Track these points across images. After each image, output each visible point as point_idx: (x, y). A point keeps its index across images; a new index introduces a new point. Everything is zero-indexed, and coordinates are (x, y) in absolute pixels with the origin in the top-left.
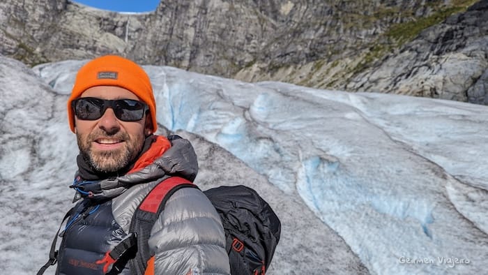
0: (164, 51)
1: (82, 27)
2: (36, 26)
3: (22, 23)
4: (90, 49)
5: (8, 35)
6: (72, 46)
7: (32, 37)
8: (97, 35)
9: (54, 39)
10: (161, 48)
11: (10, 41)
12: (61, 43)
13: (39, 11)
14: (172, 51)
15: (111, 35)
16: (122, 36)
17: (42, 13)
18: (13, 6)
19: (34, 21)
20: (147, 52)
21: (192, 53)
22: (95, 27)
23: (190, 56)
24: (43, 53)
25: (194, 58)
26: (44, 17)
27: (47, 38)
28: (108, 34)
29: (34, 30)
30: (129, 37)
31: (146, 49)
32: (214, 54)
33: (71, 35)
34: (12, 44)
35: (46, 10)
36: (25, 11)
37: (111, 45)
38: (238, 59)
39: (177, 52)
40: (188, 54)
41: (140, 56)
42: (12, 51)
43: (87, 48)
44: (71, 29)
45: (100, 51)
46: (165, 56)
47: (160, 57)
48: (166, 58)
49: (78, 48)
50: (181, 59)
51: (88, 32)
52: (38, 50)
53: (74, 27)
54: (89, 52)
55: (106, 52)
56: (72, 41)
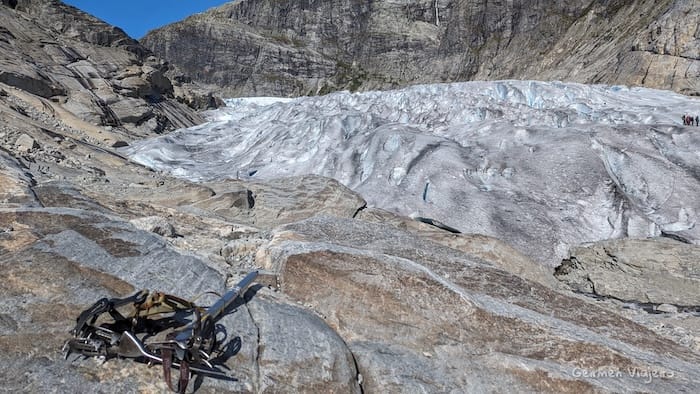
0: (480, 25)
1: (389, 25)
2: (347, 39)
3: (334, 40)
4: (402, 47)
5: (326, 57)
6: (384, 50)
7: (346, 52)
8: (406, 28)
9: (366, 48)
10: (477, 23)
11: (328, 62)
12: (373, 49)
14: (490, 23)
15: (420, 24)
16: (432, 21)
17: (349, 23)
18: (323, 25)
19: (344, 34)
20: (461, 33)
21: (513, 17)
22: (402, 20)
23: (512, 23)
24: (360, 66)
25: (517, 24)
26: (352, 27)
27: (359, 48)
28: (416, 22)
29: (346, 44)
30: (440, 18)
31: (460, 31)
32: (540, 12)
33: (381, 38)
34: (331, 66)
35: (352, 18)
36: (334, 27)
37: (422, 36)
38: (572, 8)
39: (496, 22)
40: (510, 21)
41: (455, 41)
42: (333, 72)
43: (399, 47)
44: (379, 30)
45: (412, 47)
47: (477, 35)
48: (483, 33)
49: (390, 51)
50: (501, 30)
51: (396, 28)
52: (354, 64)
53: (382, 28)
54: (402, 51)
55: (419, 46)
56: (383, 44)
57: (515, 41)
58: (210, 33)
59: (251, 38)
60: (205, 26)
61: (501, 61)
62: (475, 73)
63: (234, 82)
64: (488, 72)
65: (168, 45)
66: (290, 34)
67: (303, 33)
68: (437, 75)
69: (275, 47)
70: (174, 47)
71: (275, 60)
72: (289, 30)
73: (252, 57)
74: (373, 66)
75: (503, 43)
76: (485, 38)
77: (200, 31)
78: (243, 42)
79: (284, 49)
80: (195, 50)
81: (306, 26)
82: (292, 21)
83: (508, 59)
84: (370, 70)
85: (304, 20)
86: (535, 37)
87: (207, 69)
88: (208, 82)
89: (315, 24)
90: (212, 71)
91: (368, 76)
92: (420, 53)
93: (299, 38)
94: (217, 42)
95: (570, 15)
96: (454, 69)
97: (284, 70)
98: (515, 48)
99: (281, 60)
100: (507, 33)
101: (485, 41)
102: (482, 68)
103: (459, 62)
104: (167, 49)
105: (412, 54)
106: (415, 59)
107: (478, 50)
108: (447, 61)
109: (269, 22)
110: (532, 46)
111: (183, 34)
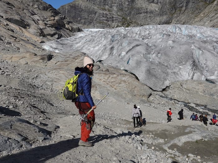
0: (174, 5)
1: (141, 4)
2: (126, 9)
3: (122, 10)
4: (145, 13)
5: (119, 15)
6: (139, 14)
7: (126, 14)
8: (147, 6)
9: (133, 12)
10: (173, 4)
11: (119, 17)
12: (135, 13)
13: (127, 3)
14: (178, 5)
15: (153, 4)
16: (157, 3)
17: (128, 4)
18: (118, 4)
19: (125, 8)
20: (167, 8)
21: (187, 3)
22: (146, 3)
23: (186, 5)
24: (130, 19)
25: (187, 5)
26: (128, 5)
27: (130, 13)
28: (151, 4)
29: (126, 11)
30: (160, 2)
31: (166, 7)
32: (197, 1)
33: (138, 9)
34: (120, 19)
35: (129, 2)
36: (122, 5)
37: (153, 9)
39: (180, 4)
40: (185, 4)
41: (164, 11)
42: (121, 21)
44: (138, 6)
45: (149, 12)
46: (174, 8)
47: (173, 9)
48: (175, 8)
49: (141, 14)
50: (182, 7)
51: (144, 6)
52: (128, 18)
53: (139, 6)
54: (145, 14)
55: (151, 12)
56: (139, 11)
57: (186, 11)
58: (80, 7)
59: (94, 8)
60: (79, 4)
61: (180, 18)
62: (171, 23)
63: (87, 24)
64: (175, 22)
65: (67, 11)
66: (107, 7)
67: (111, 7)
68: (157, 23)
69: (101, 12)
70: (68, 11)
71: (101, 16)
72: (107, 6)
73: (94, 15)
74: (135, 19)
75: (182, 12)
76: (175, 10)
77: (77, 6)
78: (91, 10)
79: (105, 12)
80: (75, 12)
81: (113, 4)
82: (108, 3)
83: (183, 18)
84: (134, 20)
85: (112, 2)
86: (194, 10)
87: (79, 19)
88: (79, 24)
89: (116, 4)
90: (80, 20)
91: (133, 22)
92: (152, 15)
93: (110, 9)
94: (82, 10)
95: (208, 2)
96: (163, 21)
97: (104, 20)
98: (186, 14)
99: (103, 16)
100: (184, 8)
101: (175, 11)
102: (173, 21)
103: (165, 18)
104: (66, 12)
105: (149, 15)
106: (150, 17)
107: (172, 14)
108: (161, 18)
109: (100, 3)
110: (192, 13)
111: (72, 7)
